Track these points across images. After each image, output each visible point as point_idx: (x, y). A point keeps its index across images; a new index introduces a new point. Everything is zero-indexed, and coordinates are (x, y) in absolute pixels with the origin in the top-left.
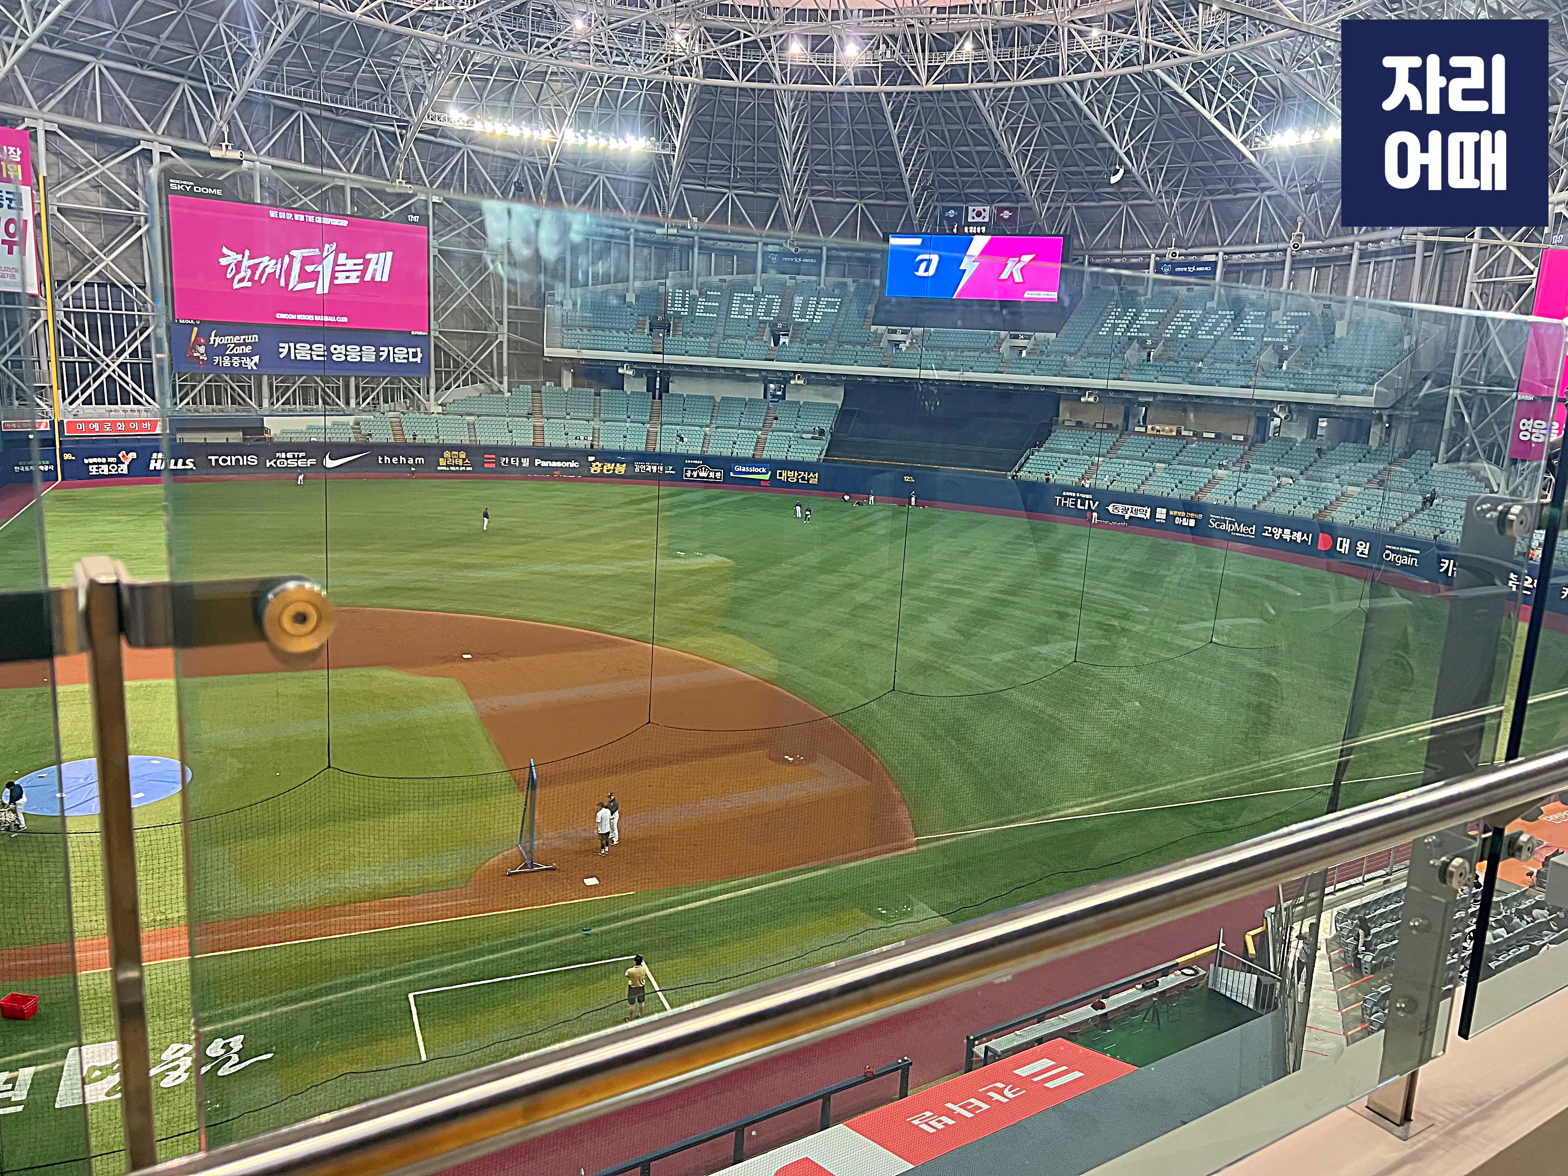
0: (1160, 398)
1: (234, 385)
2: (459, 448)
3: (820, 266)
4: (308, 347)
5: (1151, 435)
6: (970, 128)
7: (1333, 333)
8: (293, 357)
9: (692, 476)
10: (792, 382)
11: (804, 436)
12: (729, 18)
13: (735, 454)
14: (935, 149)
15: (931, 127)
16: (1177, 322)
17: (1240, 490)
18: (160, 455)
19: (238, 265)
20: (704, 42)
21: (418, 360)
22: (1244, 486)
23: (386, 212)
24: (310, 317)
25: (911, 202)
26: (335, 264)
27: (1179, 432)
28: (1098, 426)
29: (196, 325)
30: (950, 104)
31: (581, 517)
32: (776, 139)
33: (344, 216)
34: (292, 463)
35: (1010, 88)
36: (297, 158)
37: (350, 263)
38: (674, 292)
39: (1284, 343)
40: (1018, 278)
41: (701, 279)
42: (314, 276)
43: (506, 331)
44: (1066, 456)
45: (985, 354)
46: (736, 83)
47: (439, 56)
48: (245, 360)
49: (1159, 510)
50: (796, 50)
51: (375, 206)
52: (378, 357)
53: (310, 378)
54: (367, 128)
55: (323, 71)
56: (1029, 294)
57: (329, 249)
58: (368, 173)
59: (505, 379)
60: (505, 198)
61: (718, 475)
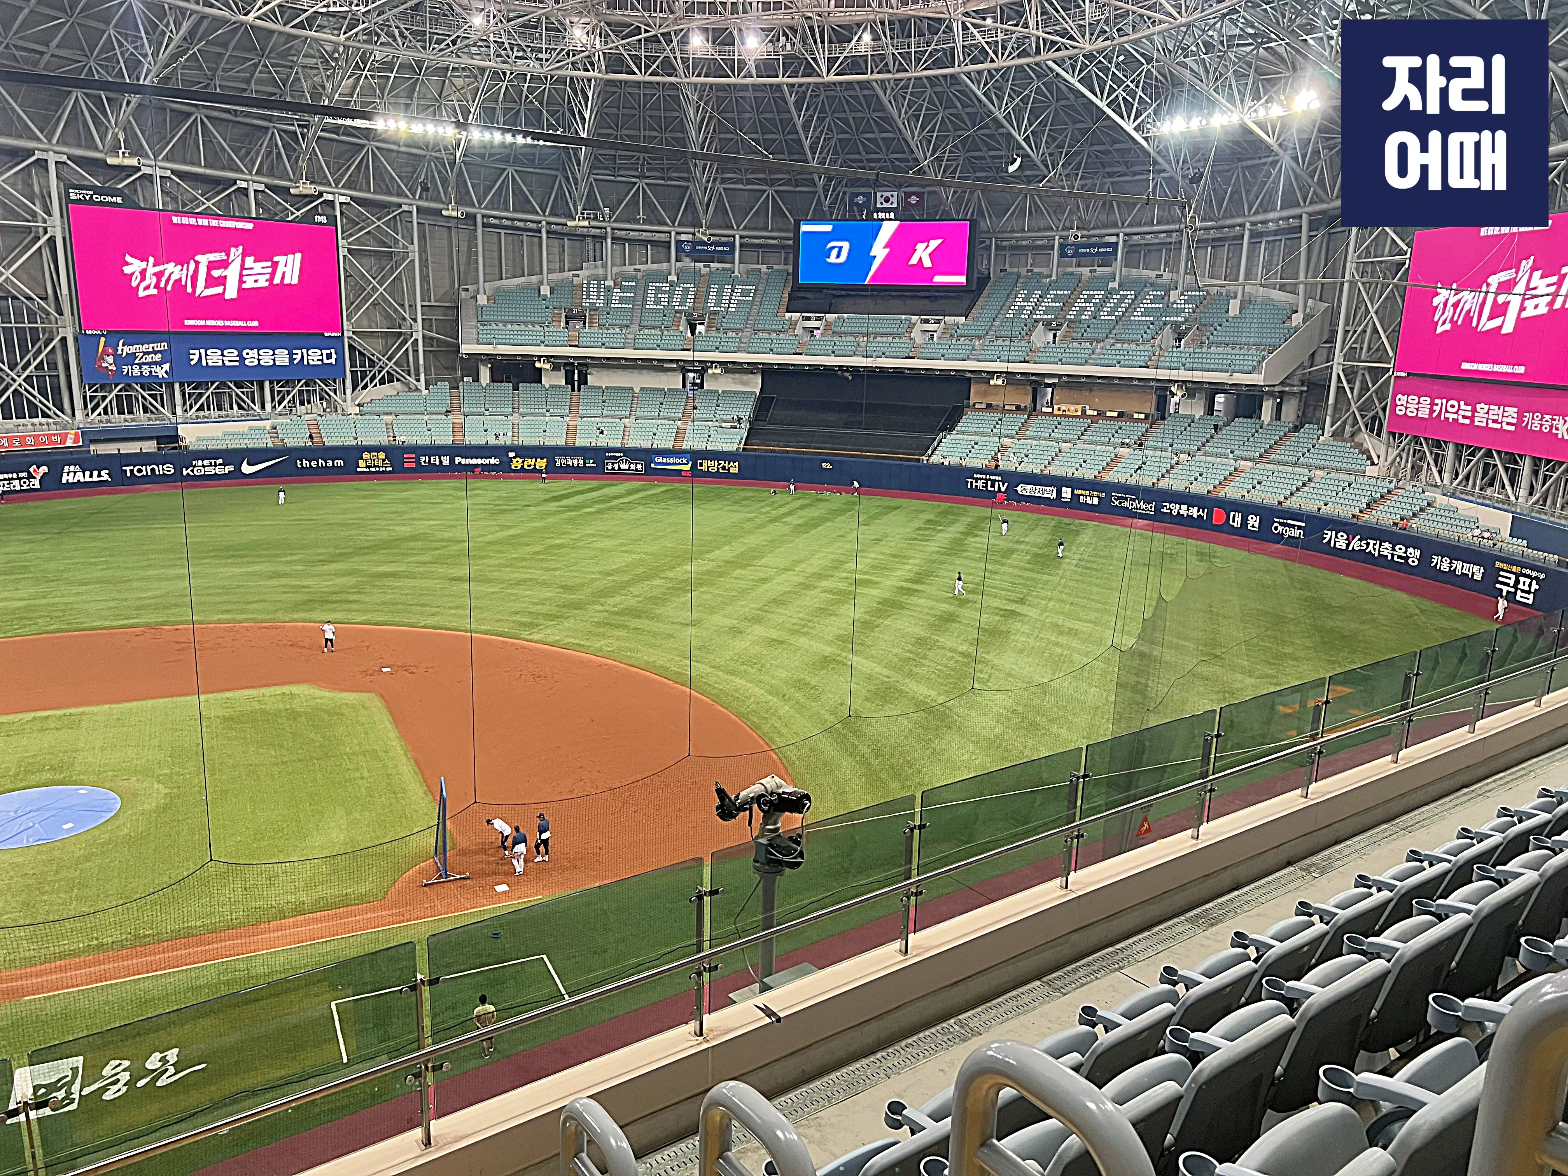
0: (1065, 379)
1: (145, 394)
2: (377, 449)
3: (733, 254)
4: (219, 352)
5: (1057, 416)
6: (875, 115)
7: (1227, 312)
8: (204, 364)
9: (613, 469)
10: (710, 371)
11: (724, 425)
12: (629, 13)
13: (655, 446)
14: (841, 136)
15: (836, 115)
16: (1081, 302)
17: (1140, 468)
18: (72, 468)
19: (143, 273)
20: (604, 37)
21: (333, 361)
22: (1144, 463)
23: (293, 213)
24: (220, 323)
25: (820, 190)
26: (243, 267)
27: (1084, 411)
28: (1007, 407)
29: (103, 335)
30: (852, 93)
31: (502, 517)
32: (683, 130)
33: (249, 219)
34: (210, 471)
35: (909, 79)
36: (197, 161)
37: (258, 267)
38: (589, 284)
39: (1183, 323)
40: (927, 263)
41: (616, 270)
42: (223, 281)
43: (420, 328)
44: (977, 438)
45: (897, 340)
46: (639, 77)
47: (336, 55)
48: (155, 368)
49: (1064, 489)
50: (698, 43)
51: (280, 207)
52: (291, 359)
53: (223, 384)
54: (267, 128)
55: (219, 72)
56: (938, 279)
57: (236, 253)
58: (271, 175)
59: (422, 376)
60: (414, 195)
61: (639, 466)
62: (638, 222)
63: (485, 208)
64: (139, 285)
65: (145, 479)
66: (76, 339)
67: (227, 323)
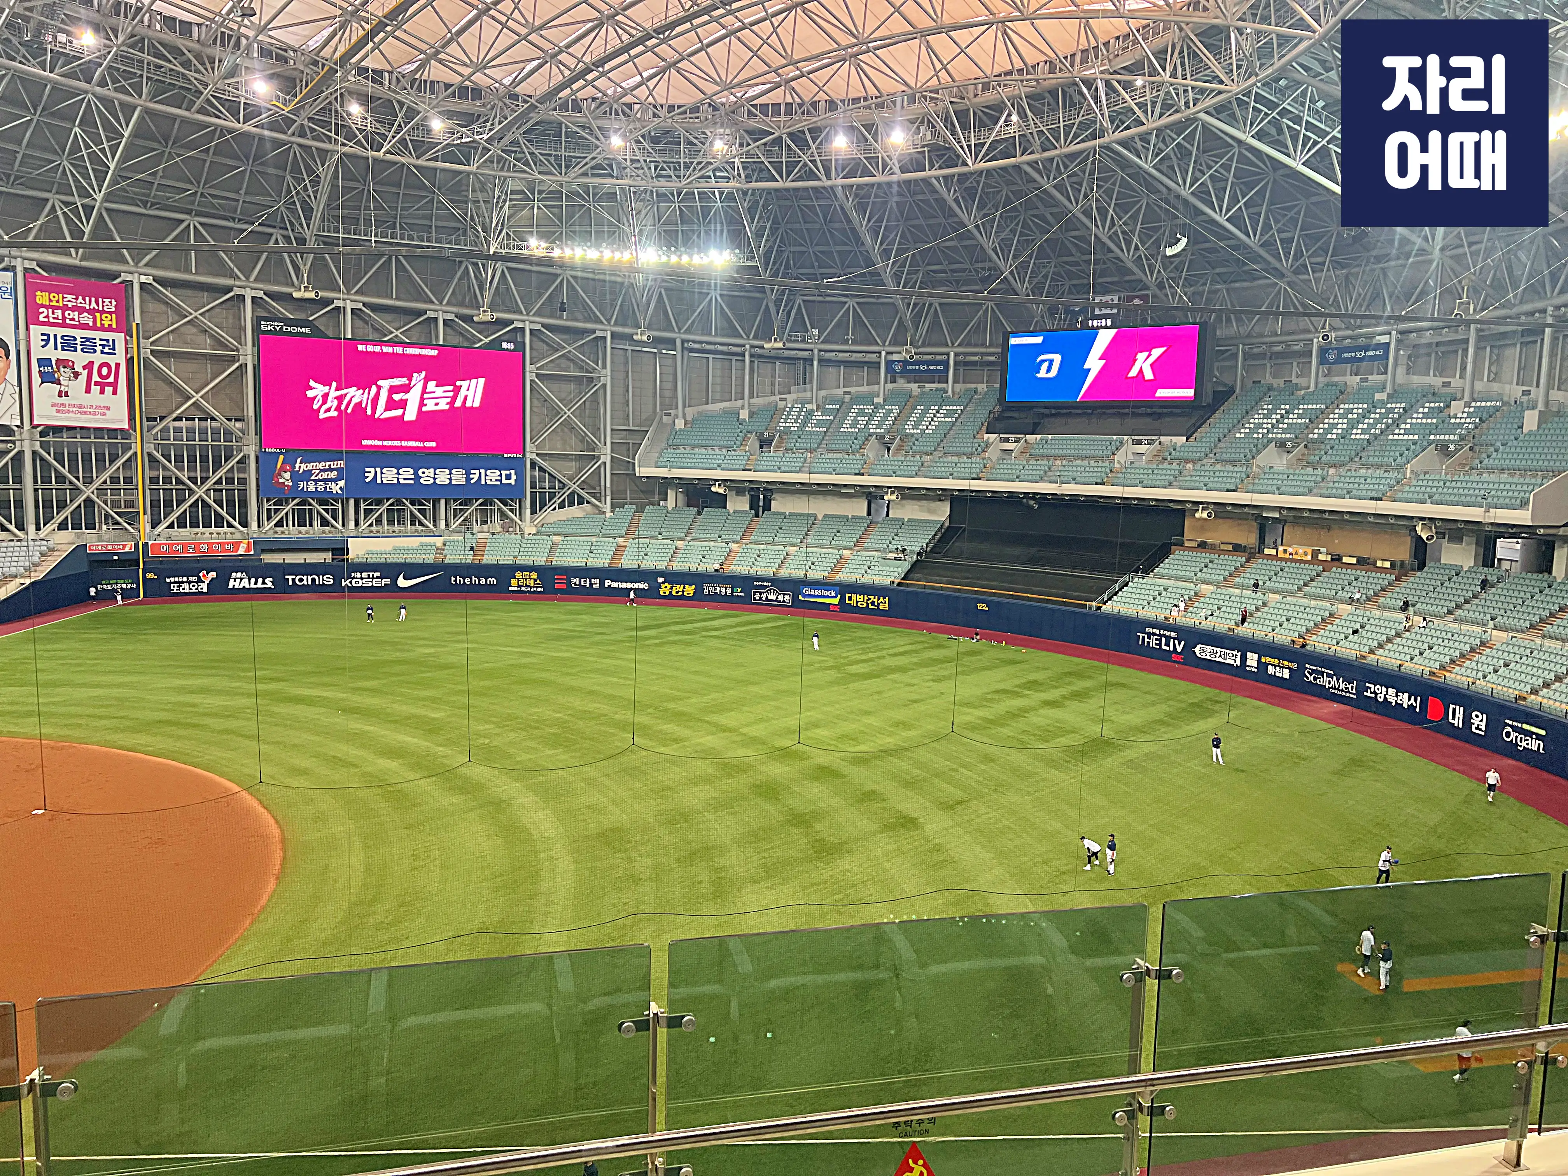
1: (320, 509)
2: (531, 569)
3: (948, 373)
4: (395, 471)
5: (1282, 559)
8: (379, 481)
9: (759, 599)
11: (887, 556)
13: (804, 577)
16: (1333, 418)
18: (239, 575)
19: (325, 396)
21: (512, 481)
23: (481, 340)
24: (397, 443)
26: (424, 391)
27: (1315, 555)
28: (1223, 547)
29: (281, 453)
33: (436, 346)
34: (368, 583)
37: (440, 391)
38: (793, 407)
39: (1453, 442)
40: (1149, 375)
41: (821, 393)
42: (403, 404)
43: (609, 451)
46: (780, 184)
48: (329, 485)
49: (1249, 655)
50: (841, 142)
51: (468, 335)
52: (468, 479)
53: (399, 502)
54: (461, 262)
56: (1161, 393)
57: (418, 378)
58: (462, 304)
59: (608, 498)
60: (609, 321)
61: (787, 597)
62: (846, 342)
63: (685, 332)
64: (320, 407)
65: (306, 589)
66: (257, 458)
67: (404, 444)
